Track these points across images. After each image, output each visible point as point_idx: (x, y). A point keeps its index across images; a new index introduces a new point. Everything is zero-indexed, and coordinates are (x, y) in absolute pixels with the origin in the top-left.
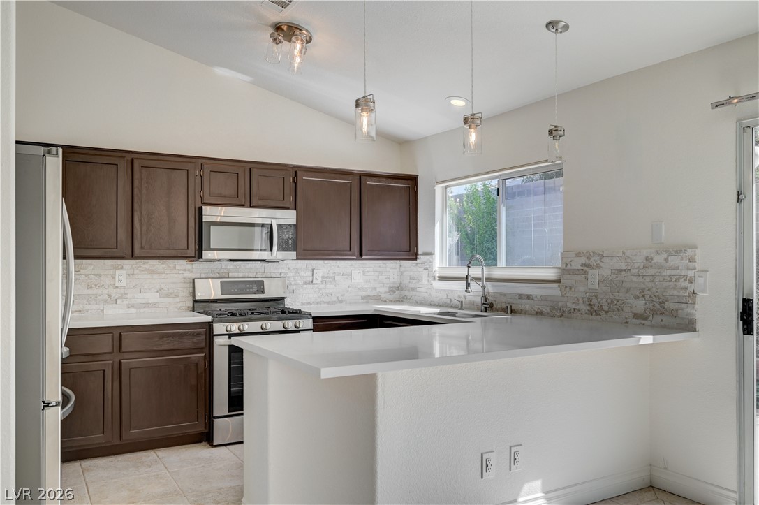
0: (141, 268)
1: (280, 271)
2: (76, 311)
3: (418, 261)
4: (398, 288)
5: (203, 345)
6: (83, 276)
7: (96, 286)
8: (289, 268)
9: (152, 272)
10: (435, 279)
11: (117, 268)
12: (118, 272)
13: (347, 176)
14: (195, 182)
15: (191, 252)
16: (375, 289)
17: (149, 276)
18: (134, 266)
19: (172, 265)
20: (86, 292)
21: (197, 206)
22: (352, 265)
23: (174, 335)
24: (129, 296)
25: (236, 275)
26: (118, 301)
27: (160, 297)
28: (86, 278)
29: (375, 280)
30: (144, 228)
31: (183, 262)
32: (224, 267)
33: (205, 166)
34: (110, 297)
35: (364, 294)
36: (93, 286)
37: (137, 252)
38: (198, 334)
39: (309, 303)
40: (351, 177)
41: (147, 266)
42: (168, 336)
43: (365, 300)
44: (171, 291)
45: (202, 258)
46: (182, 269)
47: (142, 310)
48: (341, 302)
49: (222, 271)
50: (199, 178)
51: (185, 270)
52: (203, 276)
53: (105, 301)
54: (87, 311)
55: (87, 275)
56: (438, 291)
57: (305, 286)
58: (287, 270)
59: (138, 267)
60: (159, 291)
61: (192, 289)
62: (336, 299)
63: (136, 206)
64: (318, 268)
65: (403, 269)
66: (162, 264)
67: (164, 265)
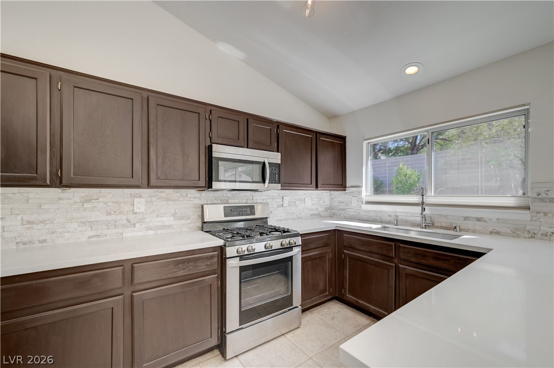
0: (158, 197)
1: (263, 198)
2: (95, 236)
3: (347, 191)
4: (329, 209)
5: (215, 267)
6: (101, 204)
7: (115, 212)
8: (268, 196)
9: (168, 199)
10: (363, 204)
11: (136, 197)
12: (136, 200)
13: (310, 133)
14: (205, 125)
15: (202, 182)
16: (317, 209)
17: (165, 203)
18: (151, 195)
19: (184, 194)
20: (105, 218)
21: (207, 145)
22: (305, 194)
23: (189, 261)
24: (148, 220)
25: (233, 201)
26: (137, 225)
27: (174, 220)
28: (105, 206)
29: (317, 204)
30: (160, 160)
31: (193, 191)
32: (224, 195)
33: (213, 112)
34: (129, 221)
35: (312, 212)
36: (112, 213)
37: (153, 181)
38: (212, 257)
39: (281, 220)
40: (312, 133)
41: (163, 195)
42: (183, 262)
43: (312, 217)
44: (184, 215)
45: (211, 188)
46: (193, 197)
47: (159, 232)
48: (299, 218)
49: (223, 198)
50: (208, 122)
51: (195, 198)
52: (209, 202)
53: (124, 226)
54: (106, 235)
55: (105, 203)
56: (366, 211)
57: (279, 208)
58: (267, 197)
59: (155, 196)
60: (174, 215)
61: (201, 212)
62: (295, 217)
63: (151, 140)
64: (286, 196)
65: (332, 196)
66: (176, 193)
67: (178, 194)
